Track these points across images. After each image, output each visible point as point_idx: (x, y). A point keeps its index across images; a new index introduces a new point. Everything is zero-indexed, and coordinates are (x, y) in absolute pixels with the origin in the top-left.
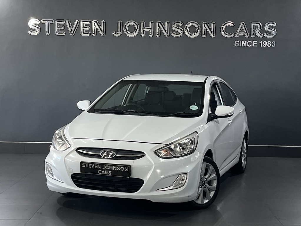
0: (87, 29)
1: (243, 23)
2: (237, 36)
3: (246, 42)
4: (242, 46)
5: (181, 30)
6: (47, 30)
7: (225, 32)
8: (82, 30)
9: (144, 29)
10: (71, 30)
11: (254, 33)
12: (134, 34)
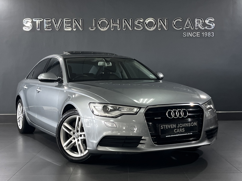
0: (69, 25)
1: (189, 19)
2: (184, 29)
3: (191, 33)
4: (189, 36)
5: (142, 25)
6: (37, 26)
7: (175, 26)
8: (65, 26)
9: (114, 25)
10: (57, 26)
11: (197, 26)
12: (106, 29)
